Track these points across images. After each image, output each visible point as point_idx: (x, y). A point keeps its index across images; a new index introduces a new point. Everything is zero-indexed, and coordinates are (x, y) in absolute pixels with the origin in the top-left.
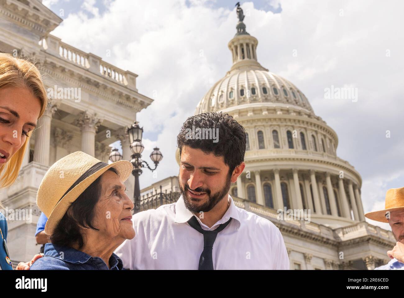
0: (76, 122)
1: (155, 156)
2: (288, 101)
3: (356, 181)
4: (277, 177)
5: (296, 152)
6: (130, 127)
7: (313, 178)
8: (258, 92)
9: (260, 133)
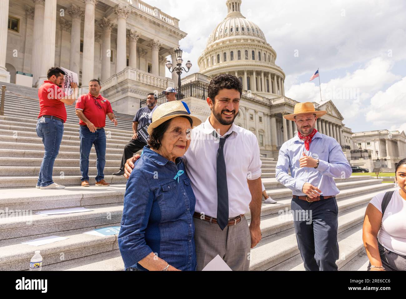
0: (149, 45)
1: (188, 65)
2: (254, 35)
3: (282, 77)
4: (246, 74)
5: (256, 62)
6: (176, 50)
7: (263, 74)
8: (240, 30)
9: (239, 52)
